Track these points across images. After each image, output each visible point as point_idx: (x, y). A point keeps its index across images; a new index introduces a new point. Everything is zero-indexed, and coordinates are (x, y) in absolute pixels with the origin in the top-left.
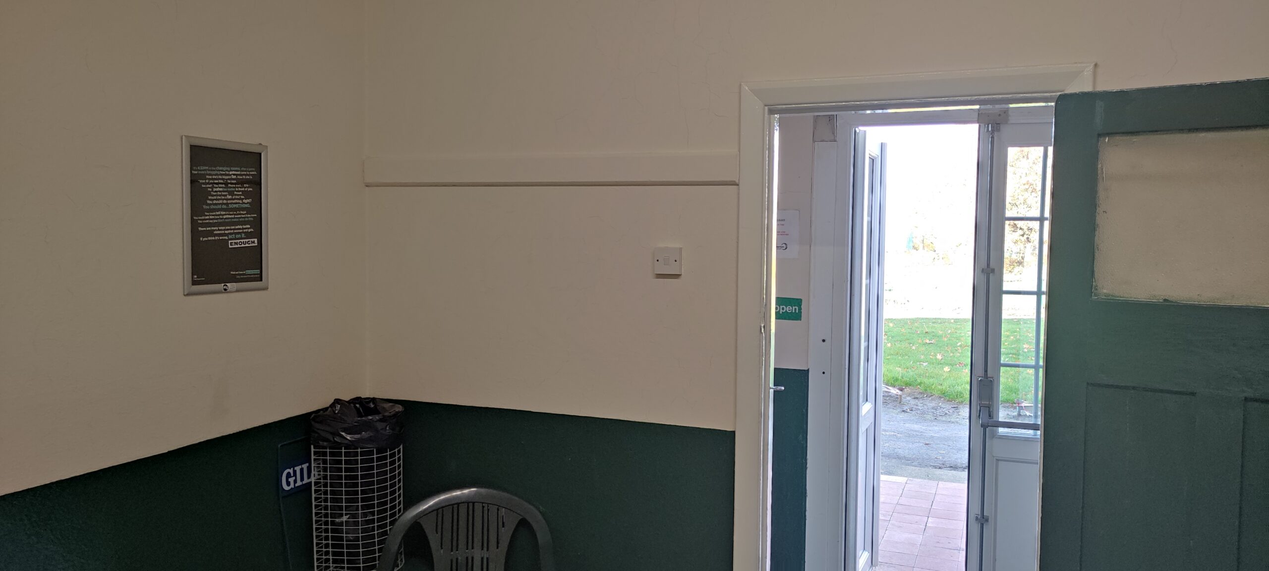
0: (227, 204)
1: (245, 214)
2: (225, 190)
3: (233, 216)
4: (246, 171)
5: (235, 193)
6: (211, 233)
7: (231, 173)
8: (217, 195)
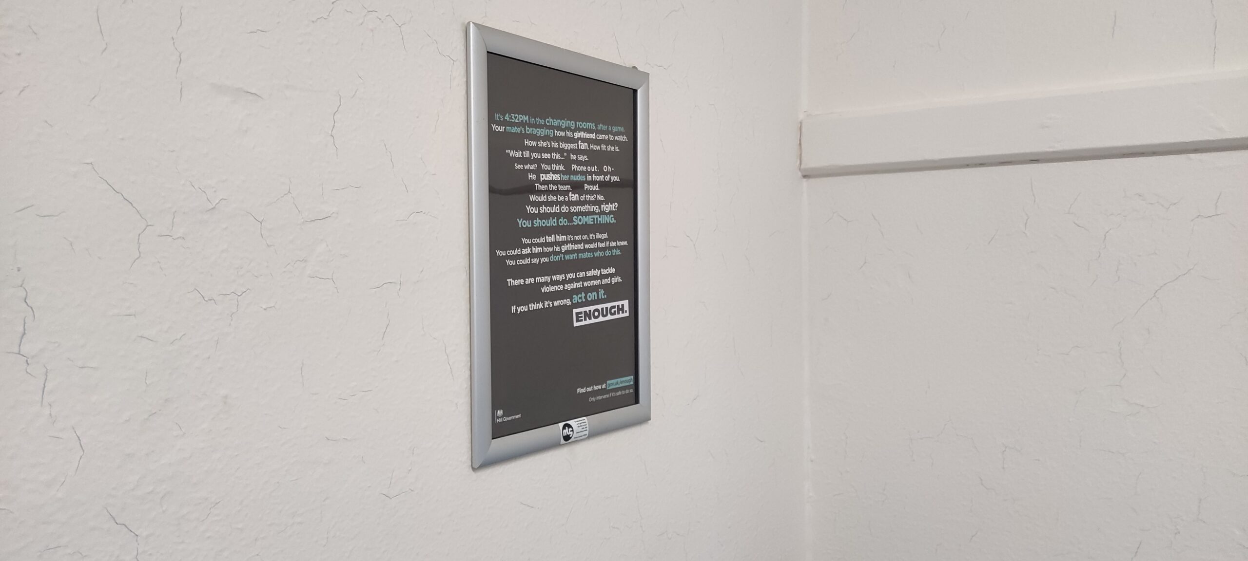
0: (569, 216)
1: (605, 240)
2: (566, 178)
3: (581, 246)
4: (606, 132)
5: (586, 186)
6: (533, 293)
7: (577, 135)
8: (548, 192)
